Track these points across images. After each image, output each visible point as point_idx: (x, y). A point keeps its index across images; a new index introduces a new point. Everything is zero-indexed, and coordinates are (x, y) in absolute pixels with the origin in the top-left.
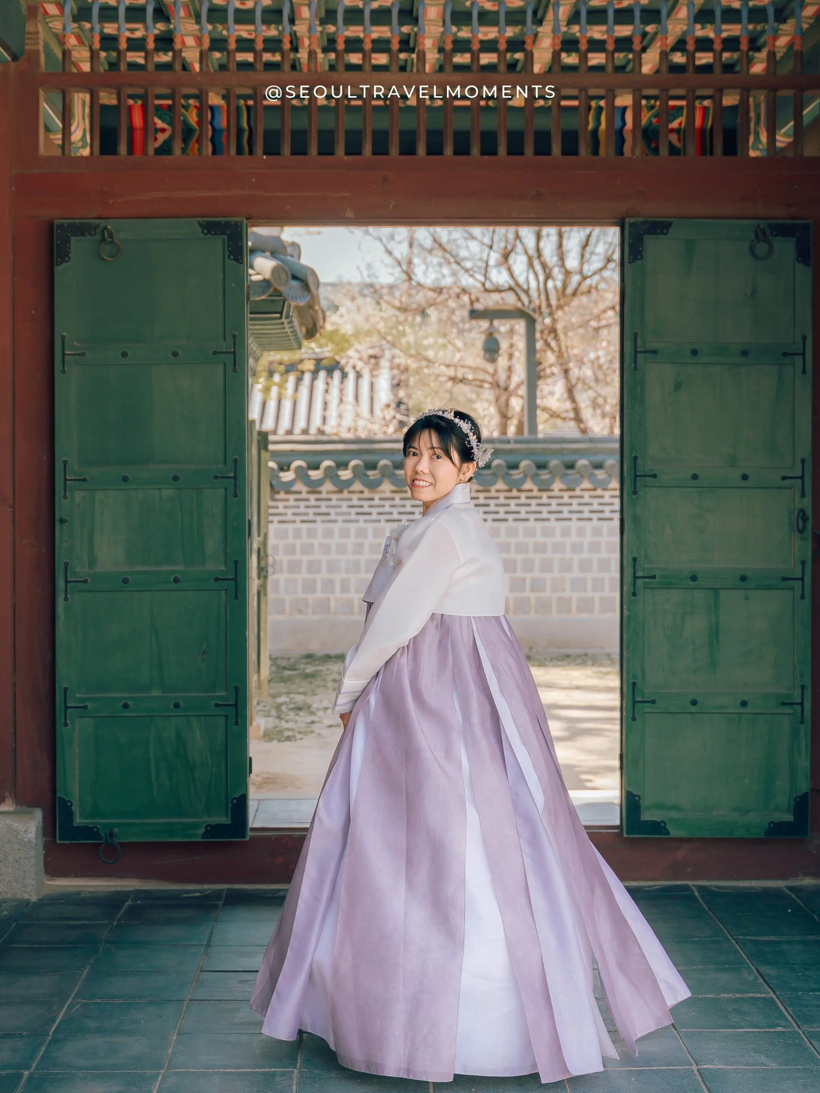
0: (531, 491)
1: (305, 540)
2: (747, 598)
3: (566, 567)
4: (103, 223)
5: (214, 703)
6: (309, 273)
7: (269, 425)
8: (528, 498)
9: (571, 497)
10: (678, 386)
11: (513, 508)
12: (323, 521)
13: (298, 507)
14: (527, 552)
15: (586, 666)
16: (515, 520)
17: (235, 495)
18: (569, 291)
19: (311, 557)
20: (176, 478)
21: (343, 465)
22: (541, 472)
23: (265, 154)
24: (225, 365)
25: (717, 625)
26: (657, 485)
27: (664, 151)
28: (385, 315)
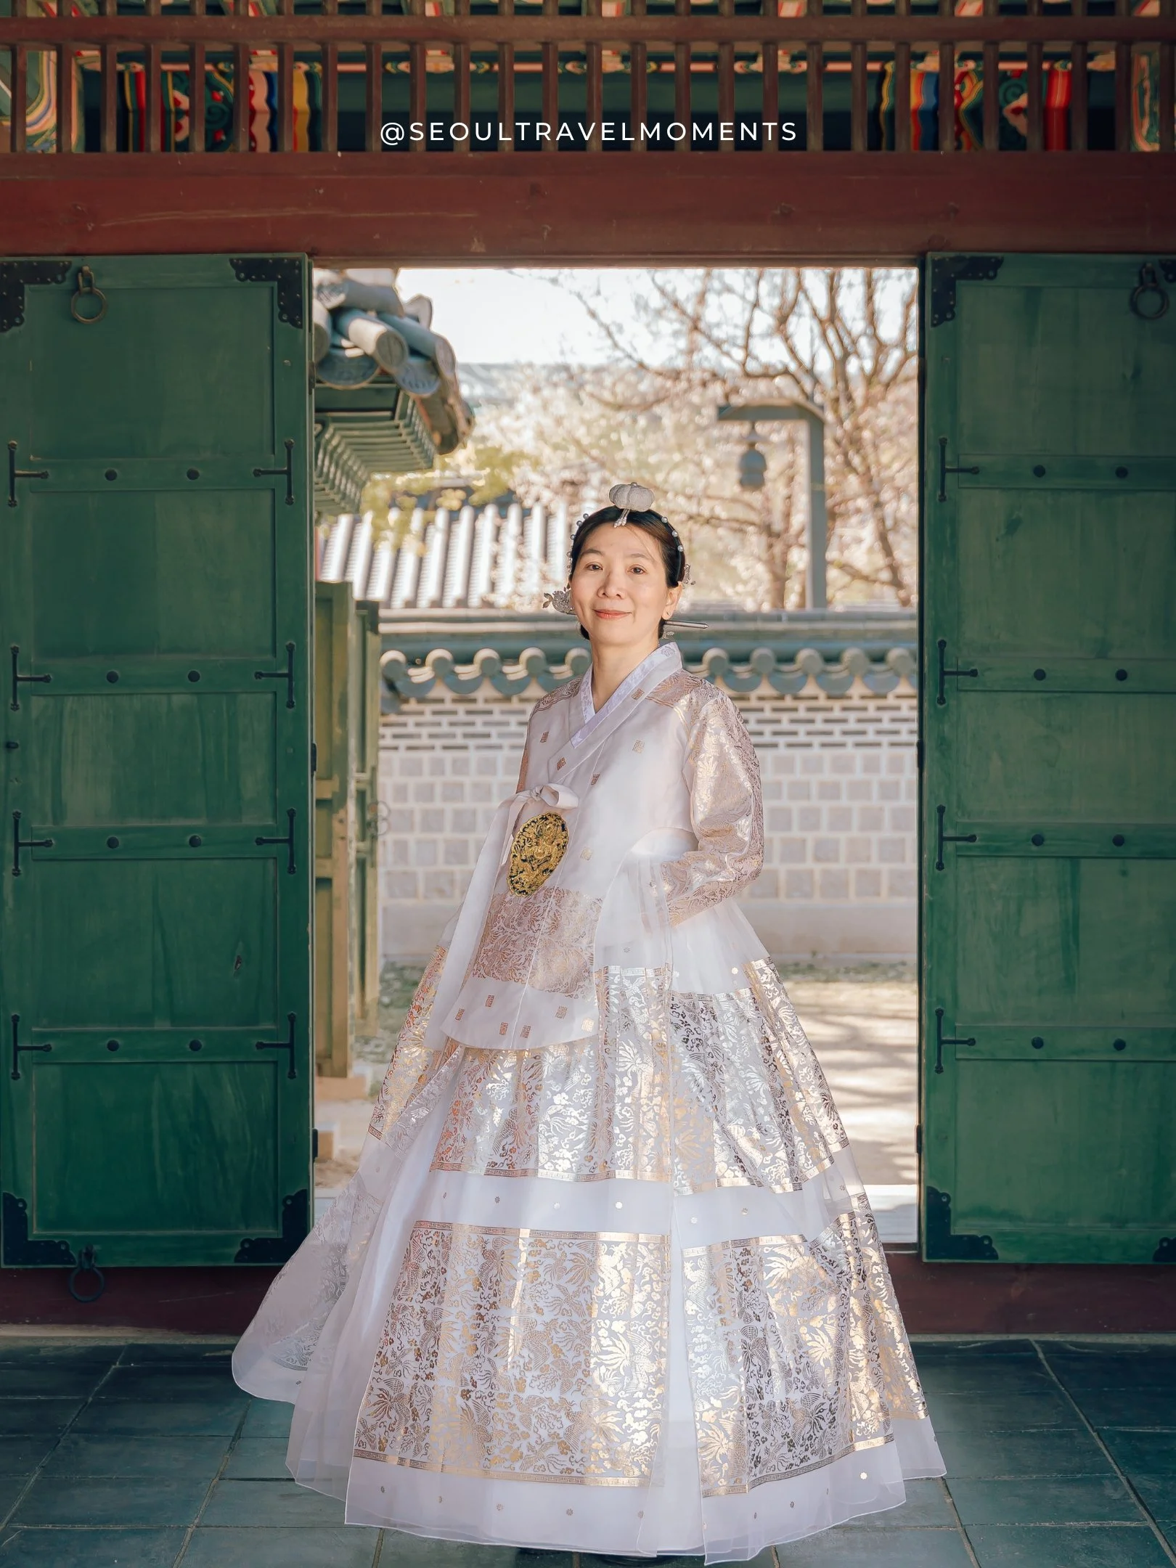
0: (815, 698)
1: (450, 777)
2: (1124, 873)
3: (872, 821)
4: (76, 261)
5: (255, 1042)
6: (438, 346)
7: (378, 593)
8: (810, 709)
9: (879, 709)
10: (1012, 526)
11: (785, 726)
12: (479, 748)
13: (439, 724)
14: (808, 797)
15: (904, 982)
16: (790, 745)
17: (290, 705)
18: (885, 375)
19: (459, 806)
20: (194, 677)
21: (513, 657)
22: (831, 668)
23: (340, 149)
24: (273, 490)
25: (1076, 916)
26: (978, 688)
27: (991, 142)
28: (587, 416)
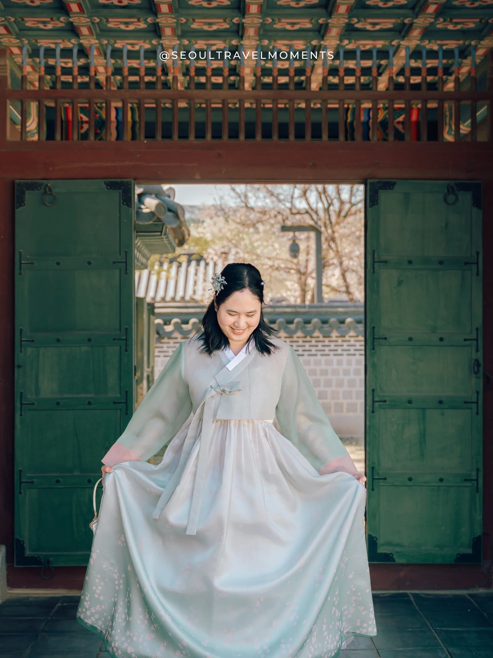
0: (319, 337)
2: (443, 414)
3: (340, 384)
4: (45, 182)
6: (179, 207)
8: (317, 341)
9: (343, 341)
10: (400, 283)
11: (307, 347)
14: (316, 374)
16: (309, 355)
17: (126, 351)
18: (343, 214)
20: (89, 340)
22: (325, 326)
23: (146, 138)
24: (120, 269)
25: (425, 431)
26: (387, 344)
27: (391, 138)
28: (231, 228)
